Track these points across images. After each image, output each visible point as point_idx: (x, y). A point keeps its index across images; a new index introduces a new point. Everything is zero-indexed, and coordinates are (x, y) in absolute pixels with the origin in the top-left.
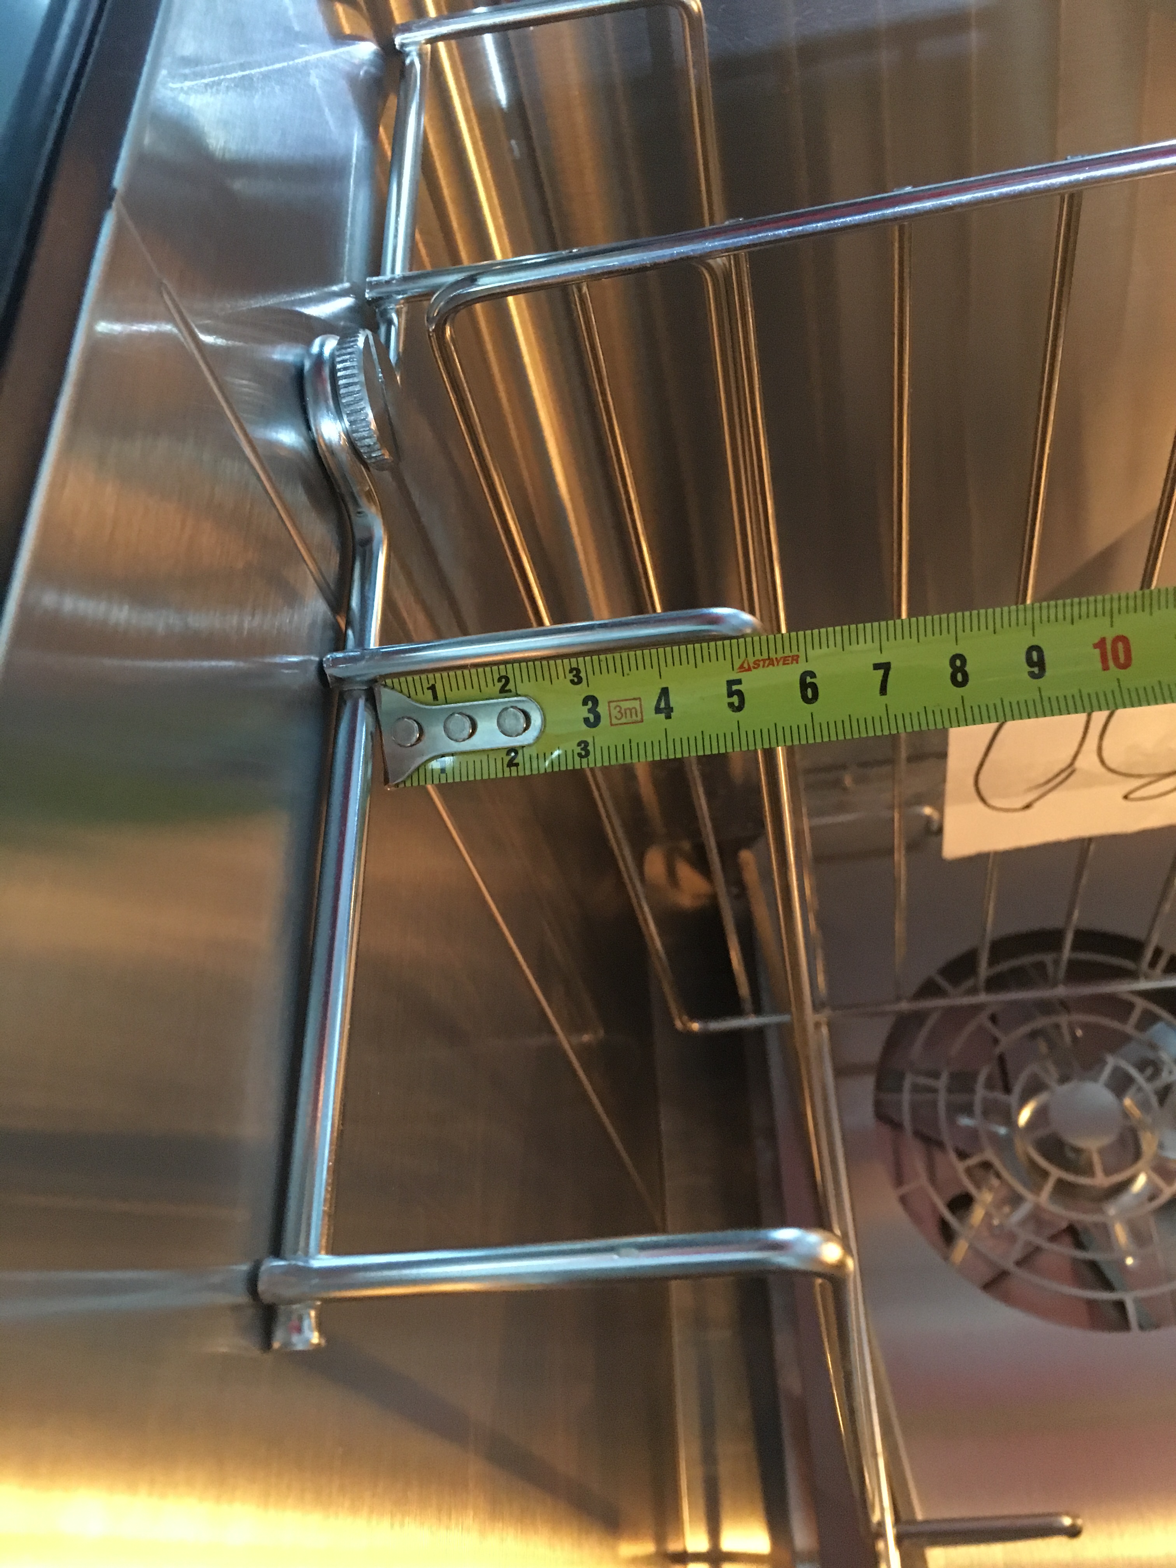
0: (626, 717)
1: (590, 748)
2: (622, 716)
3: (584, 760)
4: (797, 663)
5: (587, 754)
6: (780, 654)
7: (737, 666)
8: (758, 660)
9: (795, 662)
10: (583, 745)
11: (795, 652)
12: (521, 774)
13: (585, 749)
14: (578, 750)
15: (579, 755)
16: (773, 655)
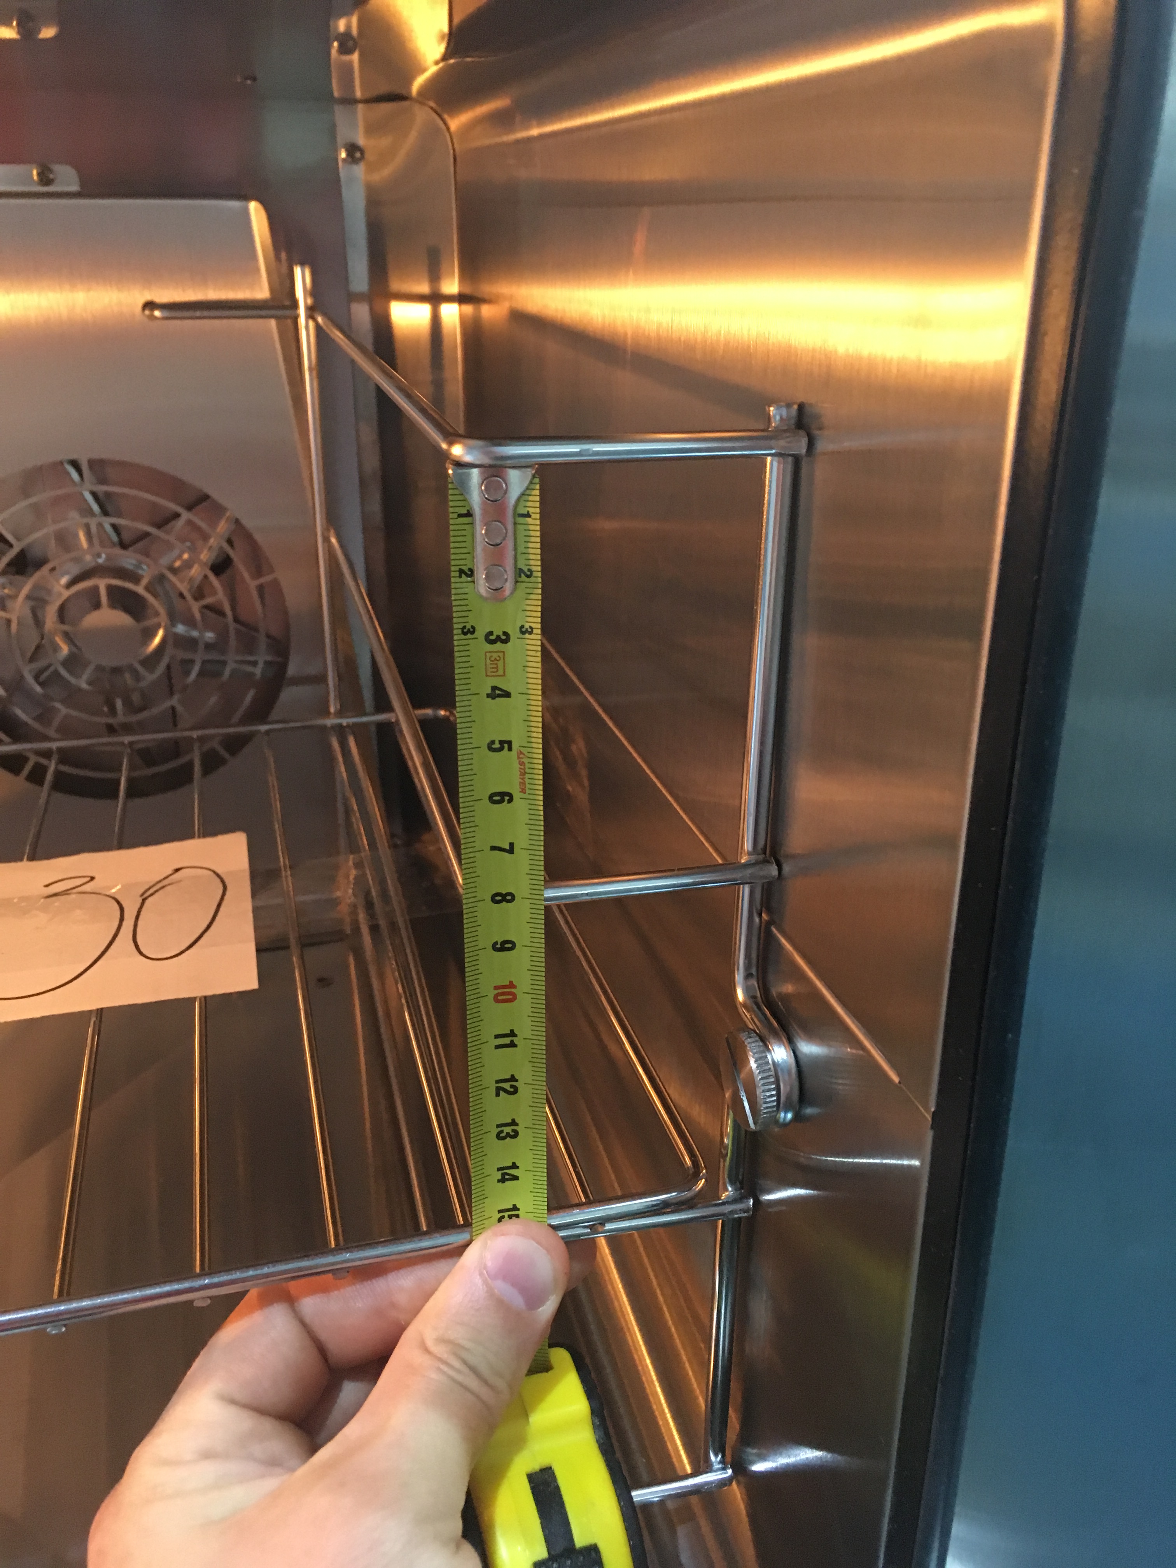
0: (491, 664)
1: (469, 636)
2: (492, 661)
3: (460, 631)
4: (520, 792)
5: (465, 634)
6: (527, 781)
7: (523, 750)
8: (525, 765)
9: (521, 790)
10: (472, 631)
11: (528, 791)
12: (453, 580)
13: (469, 632)
14: (468, 626)
15: (465, 627)
16: (527, 776)
